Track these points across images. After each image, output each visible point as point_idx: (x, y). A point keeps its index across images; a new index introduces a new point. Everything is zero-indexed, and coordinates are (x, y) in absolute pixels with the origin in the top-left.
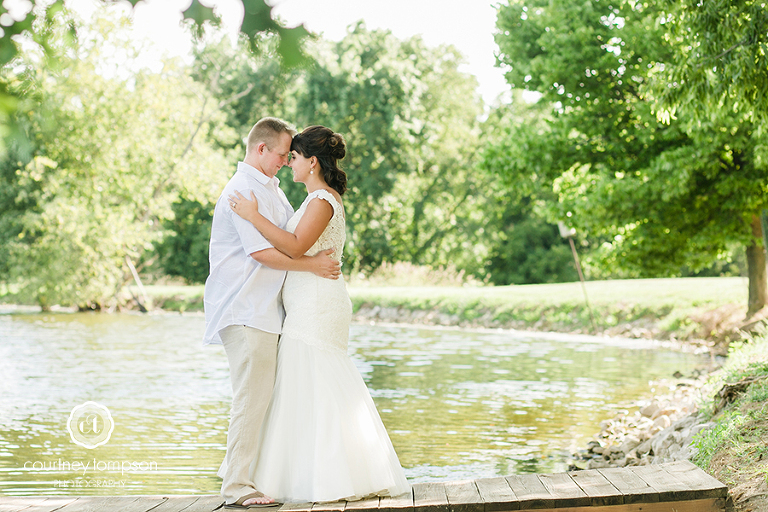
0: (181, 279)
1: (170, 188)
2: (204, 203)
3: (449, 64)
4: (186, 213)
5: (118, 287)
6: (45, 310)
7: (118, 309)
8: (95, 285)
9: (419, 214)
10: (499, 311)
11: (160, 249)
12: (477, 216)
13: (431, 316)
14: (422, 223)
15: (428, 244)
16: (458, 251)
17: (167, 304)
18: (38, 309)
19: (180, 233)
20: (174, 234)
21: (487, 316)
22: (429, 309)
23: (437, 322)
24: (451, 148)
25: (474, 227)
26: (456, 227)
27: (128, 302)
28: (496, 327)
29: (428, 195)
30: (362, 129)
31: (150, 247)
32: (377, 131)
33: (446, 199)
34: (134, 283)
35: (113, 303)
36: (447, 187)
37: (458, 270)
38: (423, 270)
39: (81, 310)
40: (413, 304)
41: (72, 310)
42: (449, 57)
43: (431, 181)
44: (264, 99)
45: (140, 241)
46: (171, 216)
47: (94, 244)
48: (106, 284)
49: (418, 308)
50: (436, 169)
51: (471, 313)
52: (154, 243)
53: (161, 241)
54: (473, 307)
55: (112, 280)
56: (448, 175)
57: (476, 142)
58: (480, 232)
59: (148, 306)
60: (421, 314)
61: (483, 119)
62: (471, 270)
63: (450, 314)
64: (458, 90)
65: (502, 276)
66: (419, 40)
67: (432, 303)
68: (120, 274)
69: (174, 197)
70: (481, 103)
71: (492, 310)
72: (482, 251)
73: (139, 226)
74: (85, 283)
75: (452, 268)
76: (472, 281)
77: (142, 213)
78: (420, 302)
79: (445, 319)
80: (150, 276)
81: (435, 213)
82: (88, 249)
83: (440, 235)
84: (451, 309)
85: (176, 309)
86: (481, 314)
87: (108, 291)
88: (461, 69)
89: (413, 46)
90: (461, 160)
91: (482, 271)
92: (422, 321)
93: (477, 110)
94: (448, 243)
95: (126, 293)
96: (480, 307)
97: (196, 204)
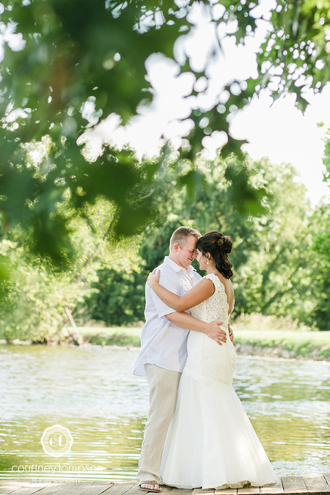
0: (102, 322)
1: (96, 259)
2: (118, 270)
3: (288, 177)
4: (106, 278)
5: (60, 327)
6: (9, 343)
7: (59, 343)
8: (43, 326)
9: (266, 279)
10: (324, 349)
11: (88, 302)
12: (306, 282)
13: (276, 351)
14: (269, 285)
15: (272, 300)
16: (293, 305)
17: (93, 340)
18: (4, 341)
19: (102, 290)
20: (97, 291)
21: (315, 352)
22: (275, 346)
23: (280, 356)
24: (289, 234)
25: (305, 289)
26: (292, 289)
27: (66, 338)
28: (321, 360)
29: (272, 266)
30: (227, 221)
31: (81, 300)
32: (237, 222)
33: (284, 269)
34: (70, 325)
35: (56, 338)
36: (285, 261)
37: (294, 319)
38: (269, 319)
39: (34, 343)
40: (263, 343)
41: (28, 343)
42: (287, 171)
43: (274, 257)
44: (160, 199)
45: (75, 296)
46: (96, 279)
47: (43, 298)
48: (51, 325)
49: (267, 346)
50: (278, 249)
51: (304, 350)
52: (85, 297)
53: (89, 296)
54: (305, 346)
55: (55, 323)
56: (287, 253)
57: (307, 231)
58: (309, 293)
59: (80, 341)
60: (269, 350)
61: (309, 214)
62: (303, 319)
63: (290, 350)
64: (293, 194)
65: (323, 323)
66: (266, 160)
67: (277, 343)
68: (61, 319)
69: (97, 266)
70: (309, 203)
71: (318, 348)
72: (309, 306)
73: (75, 286)
74: (36, 324)
75: (289, 317)
76: (304, 328)
77: (76, 277)
78: (268, 341)
79: (286, 354)
80: (81, 320)
81: (278, 279)
82: (39, 302)
83: (280, 294)
84: (290, 346)
85: (99, 344)
86: (311, 350)
87: (53, 330)
88: (295, 179)
89: (263, 164)
90: (295, 242)
91: (309, 320)
92: (270, 354)
93: (306, 207)
94: (286, 300)
95: (65, 332)
96: (310, 346)
97: (112, 271)
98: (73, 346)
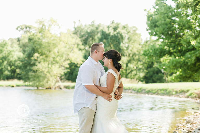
0: (70, 81)
1: (68, 59)
2: (76, 63)
3: (135, 31)
4: (72, 66)
5: (55, 83)
6: (38, 89)
7: (55, 89)
8: (49, 82)
9: (127, 66)
10: (147, 90)
12: (140, 67)
13: (130, 91)
14: (128, 68)
15: (129, 73)
16: (136, 75)
17: (67, 87)
18: (36, 88)
19: (71, 70)
20: (69, 70)
22: (129, 89)
23: (131, 93)
24: (135, 51)
25: (140, 69)
26: (136, 69)
27: (58, 87)
28: (146, 94)
29: (129, 61)
30: (114, 46)
32: (117, 46)
33: (133, 62)
34: (59, 82)
35: (54, 87)
36: (134, 59)
37: (137, 80)
38: (128, 80)
39: (46, 89)
40: (126, 88)
41: (44, 88)
42: (134, 29)
43: (130, 58)
44: (91, 39)
45: (60, 72)
46: (68, 66)
47: (49, 73)
48: (52, 82)
49: (127, 89)
50: (131, 55)
51: (140, 91)
52: (64, 73)
53: (66, 72)
54: (140, 89)
55: (54, 82)
56: (134, 56)
57: (141, 49)
58: (142, 70)
59: (62, 87)
60: (127, 91)
61: (142, 43)
62: (140, 80)
63: (135, 91)
64: (136, 37)
65: (147, 81)
66: (127, 25)
67: (130, 88)
68: (55, 80)
69: (69, 62)
70: (142, 40)
71: (145, 90)
72: (142, 75)
73: (60, 69)
74: (47, 82)
75: (135, 79)
76: (140, 82)
77: (61, 66)
78: (127, 88)
79: (133, 92)
80: (63, 81)
81: (131, 66)
82: (48, 75)
83: (132, 71)
84: (134, 89)
85: (69, 89)
86: (142, 91)
87: (53, 84)
88: (137, 32)
89: (126, 26)
90: (137, 53)
91: (142, 80)
94: (134, 72)
95: (57, 84)
96: (142, 89)
97: (74, 63)
98: (60, 89)
